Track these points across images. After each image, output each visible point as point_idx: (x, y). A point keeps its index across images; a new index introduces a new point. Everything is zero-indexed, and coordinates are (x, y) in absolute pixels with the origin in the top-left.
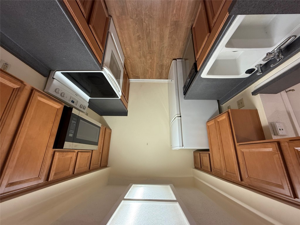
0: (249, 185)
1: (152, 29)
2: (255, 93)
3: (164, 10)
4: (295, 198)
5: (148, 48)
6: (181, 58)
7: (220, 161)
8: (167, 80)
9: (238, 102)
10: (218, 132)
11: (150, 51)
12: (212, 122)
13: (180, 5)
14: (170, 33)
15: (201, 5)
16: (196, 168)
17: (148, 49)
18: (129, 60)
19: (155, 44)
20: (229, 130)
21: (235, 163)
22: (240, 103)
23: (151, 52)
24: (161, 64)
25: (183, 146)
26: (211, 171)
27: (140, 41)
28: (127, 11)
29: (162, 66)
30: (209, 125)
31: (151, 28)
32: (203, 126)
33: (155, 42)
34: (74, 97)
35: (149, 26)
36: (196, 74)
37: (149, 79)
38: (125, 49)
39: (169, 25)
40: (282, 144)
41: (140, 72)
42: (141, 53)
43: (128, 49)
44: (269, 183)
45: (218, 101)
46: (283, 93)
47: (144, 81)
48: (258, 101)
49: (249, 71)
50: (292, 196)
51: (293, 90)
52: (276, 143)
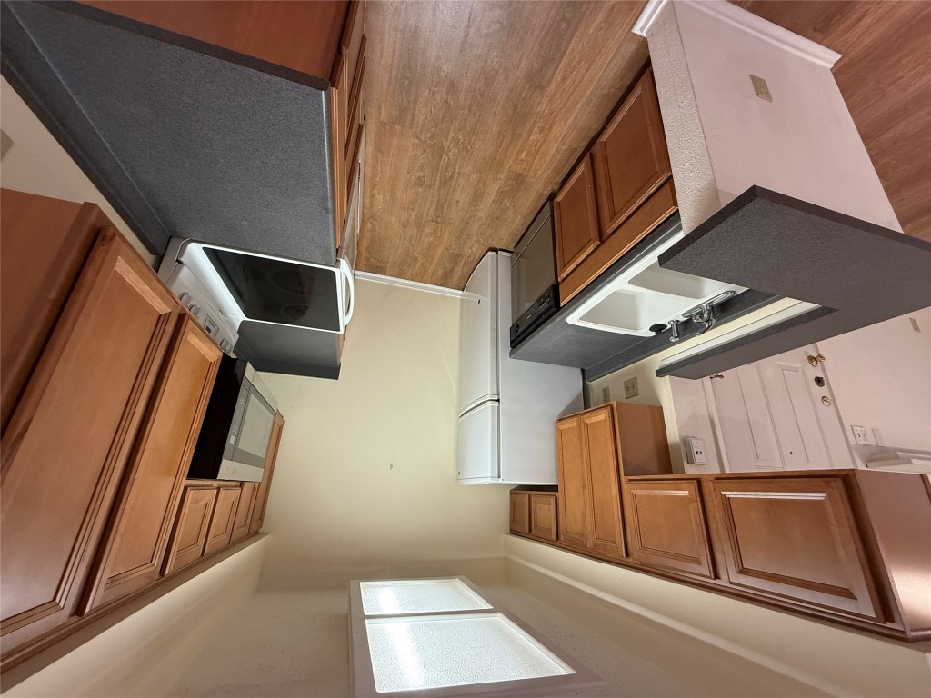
0: (642, 564)
1: (459, 173)
2: (661, 372)
3: (501, 145)
4: (715, 579)
5: (436, 209)
6: (512, 250)
7: (584, 514)
8: (460, 292)
9: (626, 383)
10: (584, 448)
11: (438, 217)
12: (571, 424)
13: (538, 147)
14: (500, 192)
15: (585, 167)
16: (513, 532)
17: (434, 212)
18: (373, 224)
19: (457, 206)
20: (611, 448)
21: (616, 518)
22: (631, 387)
23: (439, 220)
24: (457, 251)
25: (499, 477)
26: (558, 539)
27: (420, 190)
28: (413, 119)
29: (456, 257)
30: (561, 427)
31: (457, 171)
32: (548, 429)
33: (458, 201)
34: (215, 316)
35: (455, 165)
36: (554, 313)
37: (412, 280)
38: (373, 196)
39: (502, 176)
40: (704, 484)
41: (391, 259)
42: (413, 217)
43: (379, 198)
44: (677, 557)
45: (583, 371)
46: (706, 379)
47: (396, 282)
48: (666, 390)
49: (658, 328)
50: (713, 577)
51: (721, 377)
52: (695, 481)
